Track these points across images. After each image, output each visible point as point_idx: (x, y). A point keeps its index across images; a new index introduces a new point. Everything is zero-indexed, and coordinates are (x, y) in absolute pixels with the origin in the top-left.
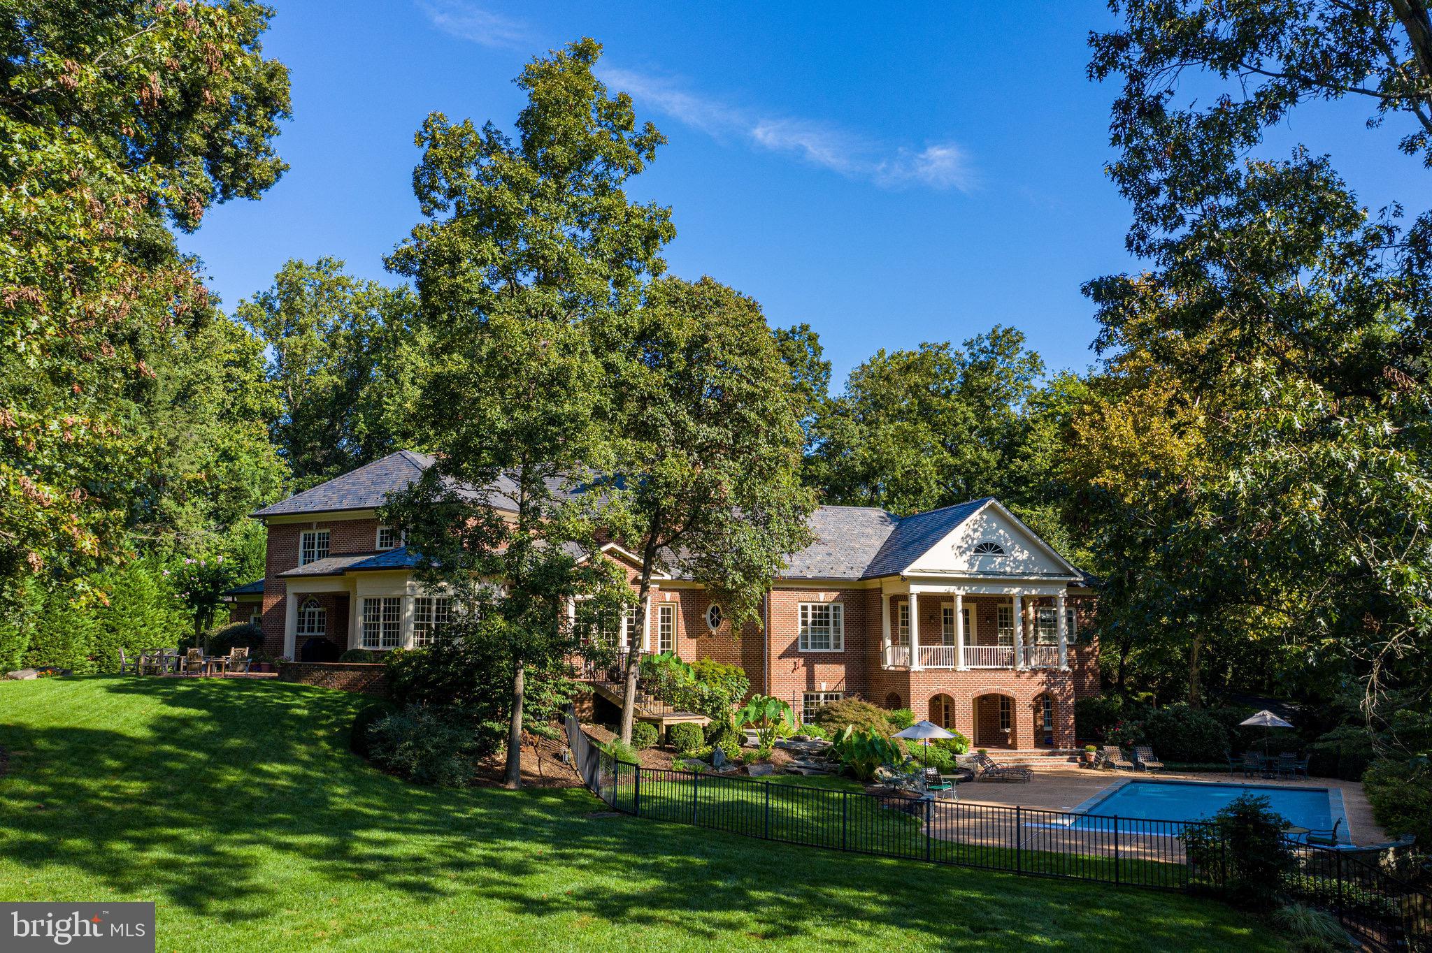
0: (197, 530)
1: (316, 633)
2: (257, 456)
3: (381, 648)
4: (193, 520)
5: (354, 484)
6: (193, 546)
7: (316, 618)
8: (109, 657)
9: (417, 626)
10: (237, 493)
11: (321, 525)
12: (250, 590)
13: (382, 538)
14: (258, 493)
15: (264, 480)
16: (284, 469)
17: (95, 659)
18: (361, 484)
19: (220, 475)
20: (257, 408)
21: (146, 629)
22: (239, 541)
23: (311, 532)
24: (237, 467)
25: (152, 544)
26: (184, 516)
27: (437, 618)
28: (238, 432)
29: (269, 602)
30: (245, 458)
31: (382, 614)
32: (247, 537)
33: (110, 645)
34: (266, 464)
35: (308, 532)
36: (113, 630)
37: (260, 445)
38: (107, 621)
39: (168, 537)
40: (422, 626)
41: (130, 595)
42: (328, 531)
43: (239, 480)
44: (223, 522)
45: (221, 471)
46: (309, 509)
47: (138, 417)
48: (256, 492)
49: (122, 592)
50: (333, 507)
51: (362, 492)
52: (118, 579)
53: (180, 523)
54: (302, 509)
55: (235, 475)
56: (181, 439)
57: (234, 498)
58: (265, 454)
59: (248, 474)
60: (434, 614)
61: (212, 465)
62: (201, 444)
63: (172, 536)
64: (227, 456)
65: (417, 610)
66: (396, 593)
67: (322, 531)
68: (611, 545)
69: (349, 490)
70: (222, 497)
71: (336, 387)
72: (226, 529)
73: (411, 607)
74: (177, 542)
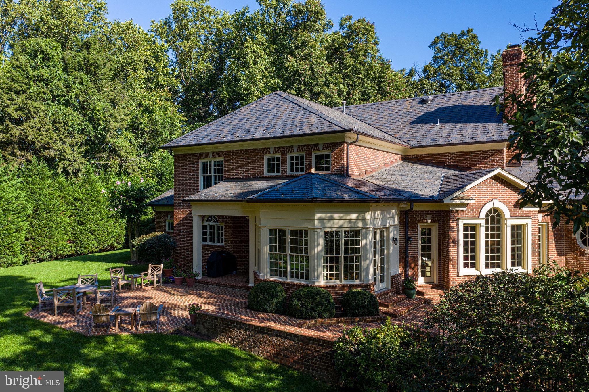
0: (133, 157)
1: (216, 244)
2: (166, 111)
3: (289, 280)
4: (130, 150)
5: (240, 120)
6: (130, 167)
7: (216, 231)
8: (81, 241)
9: (326, 261)
10: (155, 133)
11: (216, 154)
12: (164, 203)
13: (269, 165)
14: (168, 133)
15: (171, 125)
16: (183, 119)
17: (73, 242)
18: (247, 119)
19: (144, 122)
20: (165, 83)
21: (103, 222)
22: (159, 163)
23: (208, 160)
24: (154, 117)
25: (106, 166)
26: (124, 149)
27: (346, 251)
28: (153, 96)
29: (179, 215)
30: (159, 112)
31: (288, 246)
32: (163, 160)
33: (81, 233)
34: (172, 116)
35: (206, 160)
36: (82, 224)
37: (167, 104)
38: (78, 218)
39: (115, 162)
40: (331, 260)
41: (92, 201)
42: (222, 159)
43: (156, 125)
44: (149, 152)
45: (145, 120)
46: (205, 141)
47: (89, 84)
48: (166, 133)
49: (86, 199)
50: (226, 139)
51: (249, 126)
52: (84, 190)
53: (122, 153)
54: (200, 141)
55: (153, 122)
56: (118, 98)
57: (154, 136)
58: (171, 109)
59: (161, 121)
60: (343, 247)
61: (140, 115)
62: (131, 102)
63: (118, 161)
64: (148, 111)
65: (326, 244)
66: (305, 226)
67: (217, 159)
68: (498, 171)
69: (237, 125)
70: (146, 136)
71: (209, 71)
72: (150, 156)
73: (321, 241)
74: (121, 165)
